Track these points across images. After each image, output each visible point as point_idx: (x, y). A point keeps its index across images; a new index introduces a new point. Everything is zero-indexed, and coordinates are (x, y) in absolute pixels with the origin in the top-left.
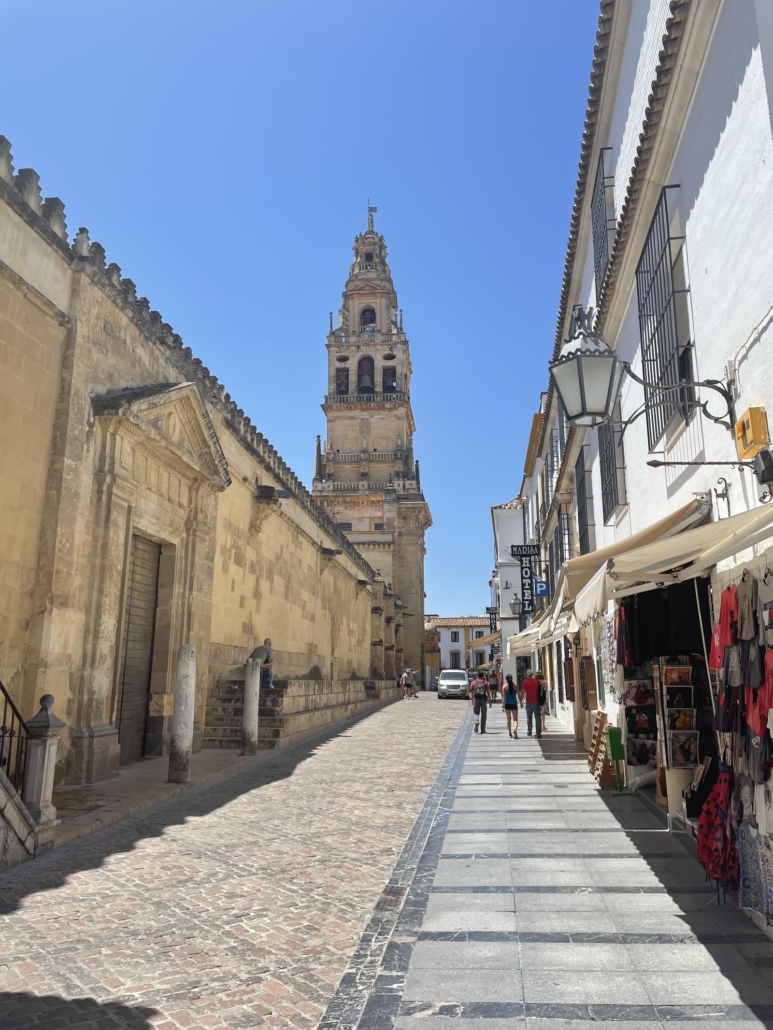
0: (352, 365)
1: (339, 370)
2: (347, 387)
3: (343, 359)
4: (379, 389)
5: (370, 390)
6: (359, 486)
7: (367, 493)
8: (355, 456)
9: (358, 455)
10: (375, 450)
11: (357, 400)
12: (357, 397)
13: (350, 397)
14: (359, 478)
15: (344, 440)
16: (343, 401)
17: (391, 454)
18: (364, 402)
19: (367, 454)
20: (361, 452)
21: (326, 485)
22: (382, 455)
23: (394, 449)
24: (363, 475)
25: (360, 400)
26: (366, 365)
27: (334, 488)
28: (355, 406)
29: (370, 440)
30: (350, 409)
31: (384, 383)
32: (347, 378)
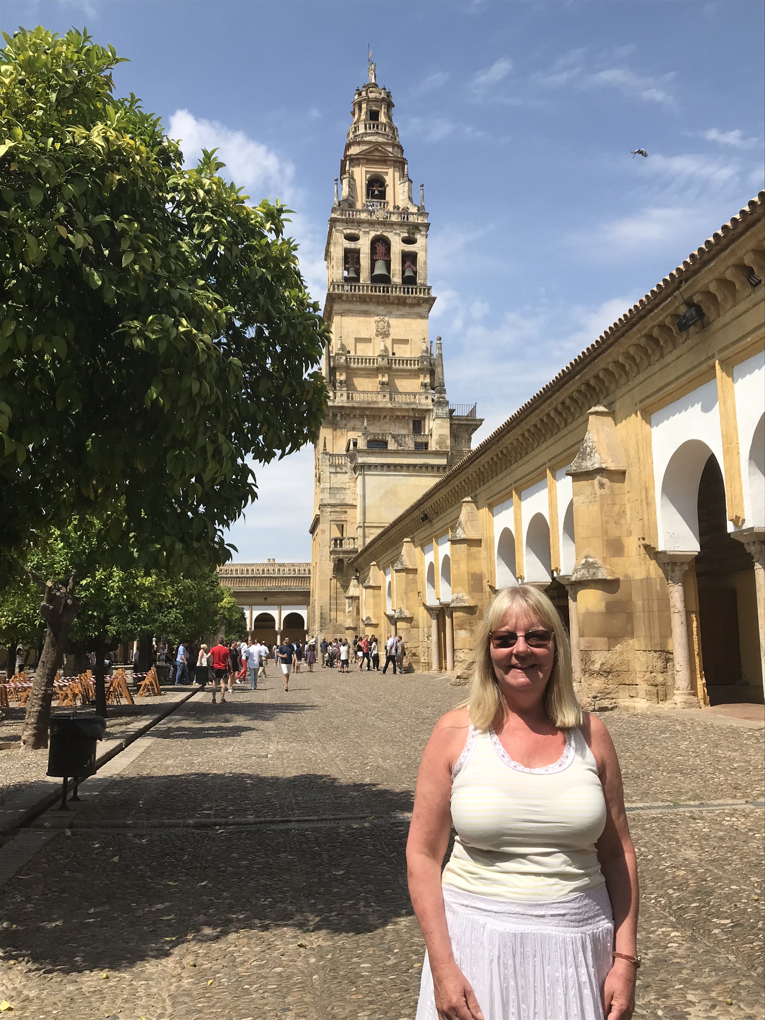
0: (364, 245)
1: (347, 250)
3: (352, 238)
4: (397, 279)
5: (384, 279)
6: (380, 398)
7: (389, 405)
8: (370, 359)
9: (374, 359)
10: (394, 354)
11: (372, 291)
12: (372, 287)
13: (363, 286)
14: (377, 387)
15: (356, 339)
16: (355, 291)
17: (414, 361)
18: (382, 293)
19: (386, 359)
20: (379, 356)
21: (338, 394)
22: (403, 361)
23: (417, 354)
24: (383, 384)
25: (376, 292)
26: (380, 248)
27: (348, 398)
28: (371, 297)
29: (388, 342)
30: (363, 300)
31: (403, 272)
32: (358, 262)
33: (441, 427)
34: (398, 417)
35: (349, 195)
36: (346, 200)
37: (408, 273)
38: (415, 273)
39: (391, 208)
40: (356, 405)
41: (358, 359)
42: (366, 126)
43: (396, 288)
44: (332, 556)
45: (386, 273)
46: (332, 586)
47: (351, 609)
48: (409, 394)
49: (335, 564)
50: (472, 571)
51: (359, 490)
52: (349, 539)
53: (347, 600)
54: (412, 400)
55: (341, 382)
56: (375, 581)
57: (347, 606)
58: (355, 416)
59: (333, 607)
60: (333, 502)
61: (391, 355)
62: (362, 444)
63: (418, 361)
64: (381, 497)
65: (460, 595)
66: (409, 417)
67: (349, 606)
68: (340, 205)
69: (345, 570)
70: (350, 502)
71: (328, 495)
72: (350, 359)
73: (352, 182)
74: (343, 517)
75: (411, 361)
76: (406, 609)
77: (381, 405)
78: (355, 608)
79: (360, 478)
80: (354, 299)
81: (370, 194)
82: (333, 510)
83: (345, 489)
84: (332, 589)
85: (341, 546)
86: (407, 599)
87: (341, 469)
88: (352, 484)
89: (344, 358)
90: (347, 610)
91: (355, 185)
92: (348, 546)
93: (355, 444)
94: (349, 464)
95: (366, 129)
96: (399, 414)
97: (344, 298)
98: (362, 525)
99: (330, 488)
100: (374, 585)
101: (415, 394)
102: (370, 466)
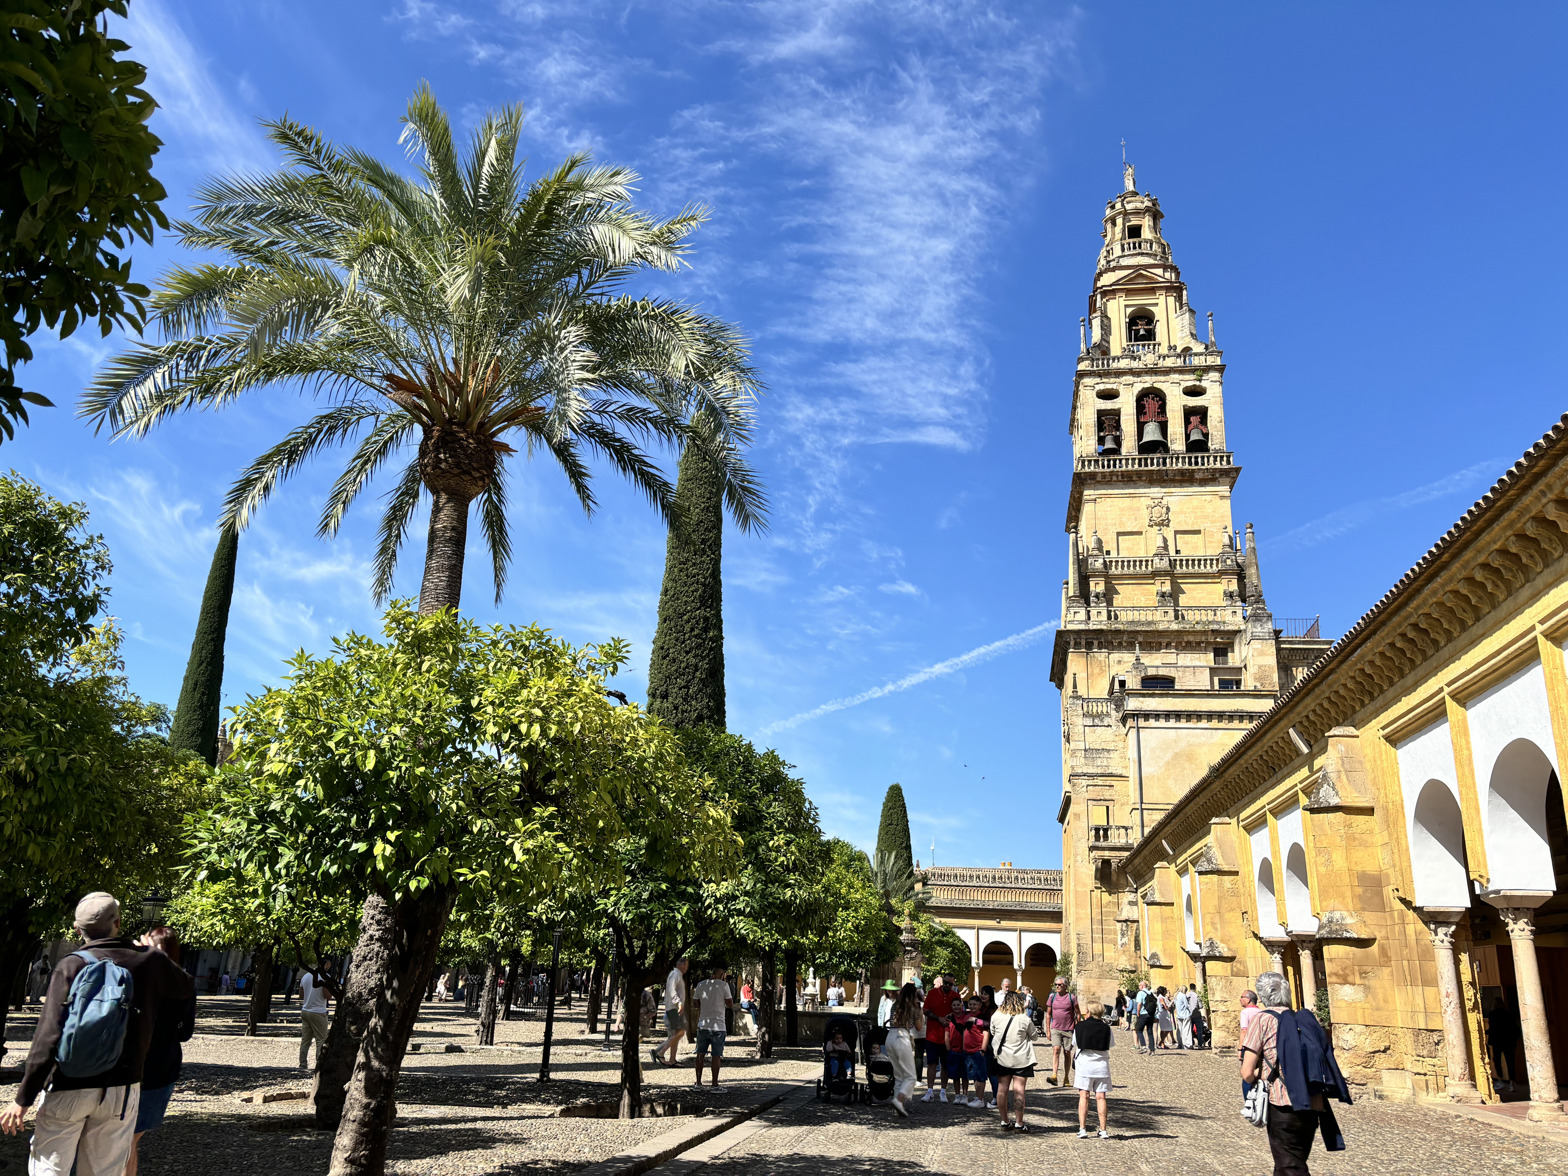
0: (1126, 405)
1: (1101, 413)
2: (1118, 441)
3: (1108, 395)
4: (1178, 444)
5: (1160, 446)
6: (1158, 616)
7: (1175, 627)
8: (1141, 561)
9: (1147, 561)
10: (1177, 552)
11: (1140, 465)
12: (1140, 460)
13: (1127, 460)
14: (1154, 600)
15: (1119, 534)
16: (1115, 466)
17: (1212, 560)
18: (1155, 468)
19: (1166, 559)
20: (1156, 555)
21: (1094, 612)
22: (1193, 560)
23: (1214, 550)
24: (1163, 595)
25: (1146, 465)
26: (1151, 404)
27: (1109, 618)
28: (1139, 474)
29: (1169, 533)
30: (1129, 479)
31: (1188, 436)
32: (1118, 426)
33: (1262, 653)
34: (1189, 643)
35: (1102, 339)
36: (1097, 346)
37: (1195, 436)
38: (1206, 435)
39: (1164, 350)
40: (1121, 627)
41: (1123, 562)
42: (1123, 246)
43: (1177, 458)
44: (1092, 855)
45: (1160, 438)
46: (1094, 901)
47: (1125, 940)
48: (1206, 608)
49: (1097, 870)
50: (1359, 868)
51: (1132, 754)
52: (1118, 828)
53: (1119, 925)
54: (1211, 618)
55: (1097, 596)
56: (1163, 896)
57: (1120, 936)
58: (1120, 644)
59: (1097, 936)
60: (1091, 770)
61: (1172, 552)
62: (1133, 683)
63: (1217, 560)
64: (1168, 763)
65: (1337, 915)
66: (1208, 643)
67: (1123, 935)
68: (1088, 353)
69: (1114, 878)
70: (1119, 772)
71: (1083, 760)
72: (1111, 562)
73: (1106, 321)
74: (1107, 794)
75: (1206, 560)
76: (1222, 941)
77: (1161, 627)
78: (1133, 939)
79: (1133, 732)
80: (1114, 478)
81: (1133, 335)
82: (1090, 783)
83: (1108, 751)
84: (1094, 906)
85: (1106, 837)
86: (1222, 921)
87: (1102, 721)
88: (1121, 745)
89: (1101, 561)
90: (1120, 943)
91: (1110, 327)
92: (1116, 838)
93: (1122, 683)
94: (1113, 713)
95: (1123, 250)
96: (1191, 638)
97: (1099, 478)
98: (1138, 806)
99: (1085, 750)
100: (1162, 900)
101: (1215, 610)
102: (1147, 716)
